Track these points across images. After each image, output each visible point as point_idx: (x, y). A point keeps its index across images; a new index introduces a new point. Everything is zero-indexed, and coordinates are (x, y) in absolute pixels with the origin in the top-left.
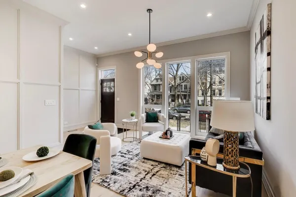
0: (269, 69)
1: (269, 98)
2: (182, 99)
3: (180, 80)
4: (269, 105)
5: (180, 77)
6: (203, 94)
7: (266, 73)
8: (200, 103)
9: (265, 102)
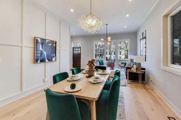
0: (145, 48)
1: (145, 55)
2: (99, 56)
3: (98, 47)
4: (145, 57)
5: (98, 45)
6: (109, 54)
7: (144, 49)
8: (108, 58)
9: (145, 56)
